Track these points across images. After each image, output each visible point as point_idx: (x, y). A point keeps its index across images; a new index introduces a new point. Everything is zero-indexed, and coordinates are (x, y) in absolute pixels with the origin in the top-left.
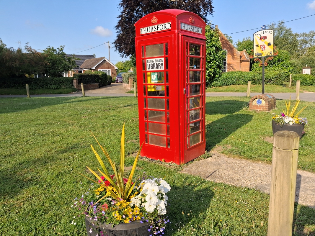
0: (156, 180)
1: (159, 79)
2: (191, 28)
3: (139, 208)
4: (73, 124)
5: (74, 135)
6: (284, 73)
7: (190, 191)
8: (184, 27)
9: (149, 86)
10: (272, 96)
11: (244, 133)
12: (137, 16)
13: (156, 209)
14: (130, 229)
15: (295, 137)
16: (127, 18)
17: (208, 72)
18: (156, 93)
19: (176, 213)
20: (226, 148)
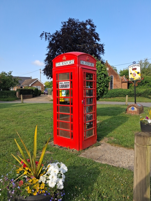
0: (58, 164)
1: (67, 94)
2: (87, 64)
3: (44, 184)
4: (13, 121)
5: (12, 129)
6: (149, 90)
7: (84, 170)
8: (82, 63)
9: (61, 98)
10: (141, 105)
11: (123, 129)
12: (58, 54)
13: (56, 185)
14: (37, 199)
15: (148, 137)
16: (52, 55)
17: (99, 89)
18: (65, 103)
19: (73, 185)
20: (111, 139)
